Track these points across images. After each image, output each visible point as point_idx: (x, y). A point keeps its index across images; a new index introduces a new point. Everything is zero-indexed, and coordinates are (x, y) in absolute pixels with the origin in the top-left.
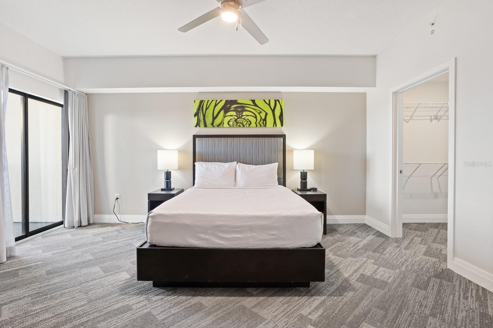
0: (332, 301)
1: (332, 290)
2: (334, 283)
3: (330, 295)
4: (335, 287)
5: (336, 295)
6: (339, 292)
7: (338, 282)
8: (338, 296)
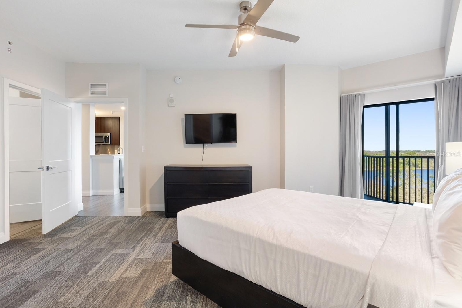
0: (163, 281)
1: (167, 291)
2: (169, 302)
3: (166, 286)
4: (166, 296)
5: (162, 288)
6: (160, 292)
7: (165, 305)
8: (160, 288)
